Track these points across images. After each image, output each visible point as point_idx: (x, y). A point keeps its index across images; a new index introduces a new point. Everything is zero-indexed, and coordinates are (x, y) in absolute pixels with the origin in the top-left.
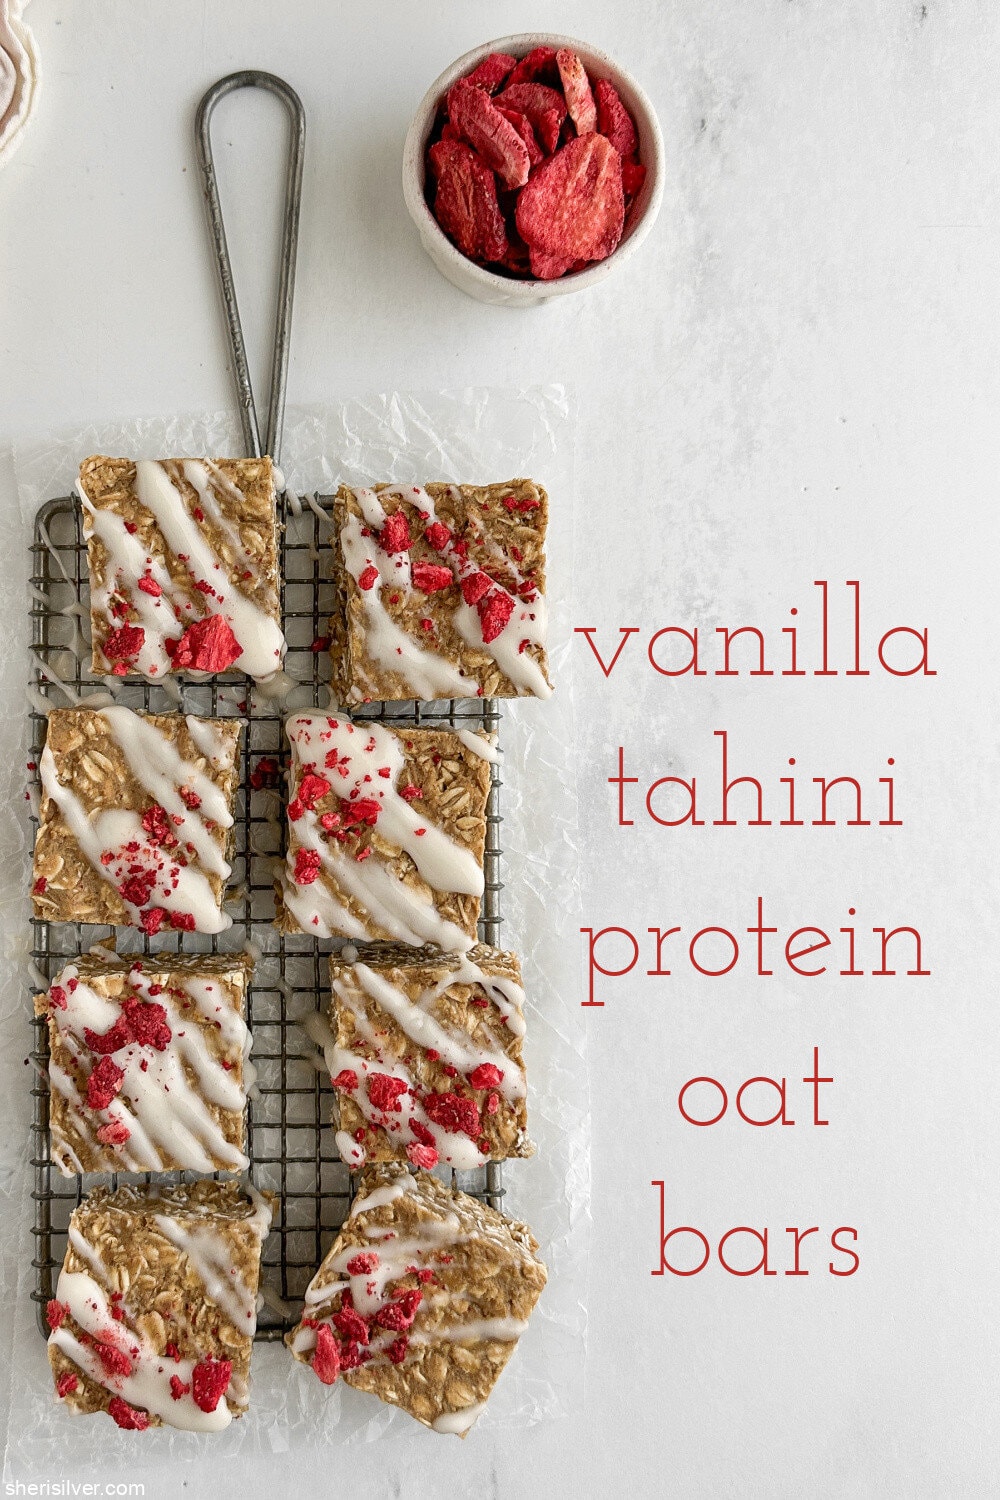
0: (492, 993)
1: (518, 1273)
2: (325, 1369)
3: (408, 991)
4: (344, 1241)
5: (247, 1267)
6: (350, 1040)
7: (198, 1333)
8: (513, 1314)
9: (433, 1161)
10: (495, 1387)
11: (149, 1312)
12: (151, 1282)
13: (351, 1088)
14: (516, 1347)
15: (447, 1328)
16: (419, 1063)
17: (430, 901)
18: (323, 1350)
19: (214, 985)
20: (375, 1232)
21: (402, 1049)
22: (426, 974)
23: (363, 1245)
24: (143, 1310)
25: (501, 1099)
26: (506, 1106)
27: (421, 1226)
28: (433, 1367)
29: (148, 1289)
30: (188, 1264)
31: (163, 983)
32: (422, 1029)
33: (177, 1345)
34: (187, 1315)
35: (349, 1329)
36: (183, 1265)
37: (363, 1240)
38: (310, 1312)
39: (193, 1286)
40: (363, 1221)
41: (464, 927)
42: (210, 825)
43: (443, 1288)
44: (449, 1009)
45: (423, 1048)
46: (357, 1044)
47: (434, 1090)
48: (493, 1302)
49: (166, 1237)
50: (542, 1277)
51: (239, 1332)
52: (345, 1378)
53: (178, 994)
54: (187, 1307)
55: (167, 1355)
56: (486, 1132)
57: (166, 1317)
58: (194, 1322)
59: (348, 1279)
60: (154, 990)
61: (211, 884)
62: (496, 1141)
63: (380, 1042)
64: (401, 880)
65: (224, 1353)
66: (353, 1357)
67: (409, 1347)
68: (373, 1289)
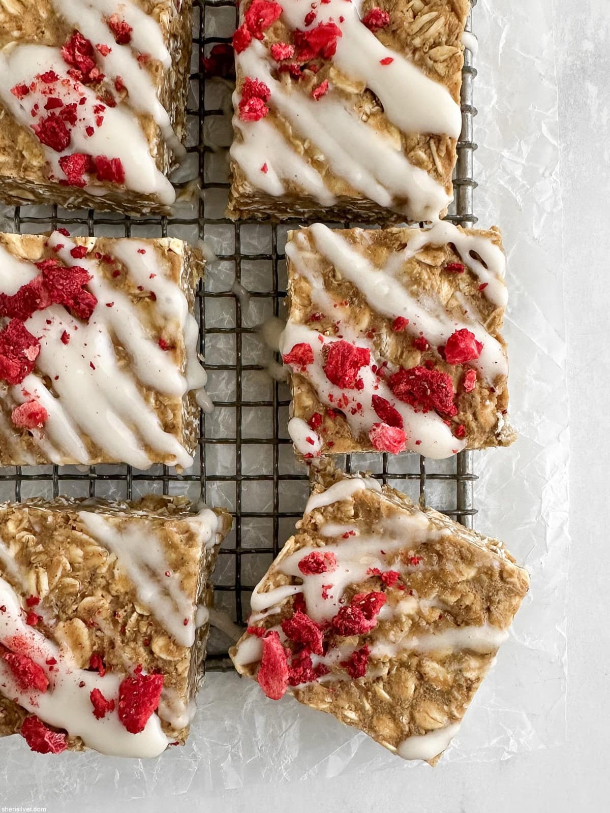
0: (467, 258)
1: (497, 577)
2: (271, 682)
3: (372, 254)
4: (296, 542)
5: (183, 569)
6: (306, 315)
7: (127, 644)
8: (491, 621)
9: (399, 442)
10: (470, 707)
11: (71, 619)
12: (74, 586)
13: (304, 363)
14: (494, 661)
15: (414, 638)
16: (384, 336)
17: (398, 146)
18: (269, 660)
19: (149, 250)
20: (332, 530)
21: (365, 322)
22: (393, 234)
23: (319, 546)
24: (64, 617)
25: (479, 378)
26: (484, 385)
27: (386, 523)
28: (398, 683)
29: (70, 594)
30: (118, 565)
31: (90, 247)
32: (388, 295)
33: (103, 657)
34: (115, 623)
35: (299, 638)
36: (112, 567)
37: (319, 541)
38: (256, 619)
39: (122, 590)
40: (319, 518)
41: (438, 176)
42: (144, 60)
43: (411, 594)
44: (420, 274)
45: (390, 320)
46: (313, 319)
47: (402, 368)
48: (468, 608)
49: (91, 537)
50: (524, 583)
51: (174, 643)
52: (297, 694)
53: (106, 260)
54: (115, 614)
55: (91, 669)
56: (462, 413)
57: (90, 625)
58: (123, 632)
59: (301, 584)
60: (78, 252)
61: (144, 128)
62: (473, 424)
63: (340, 314)
64: (365, 122)
65: (157, 666)
66: (305, 670)
67: (370, 660)
68: (330, 592)
